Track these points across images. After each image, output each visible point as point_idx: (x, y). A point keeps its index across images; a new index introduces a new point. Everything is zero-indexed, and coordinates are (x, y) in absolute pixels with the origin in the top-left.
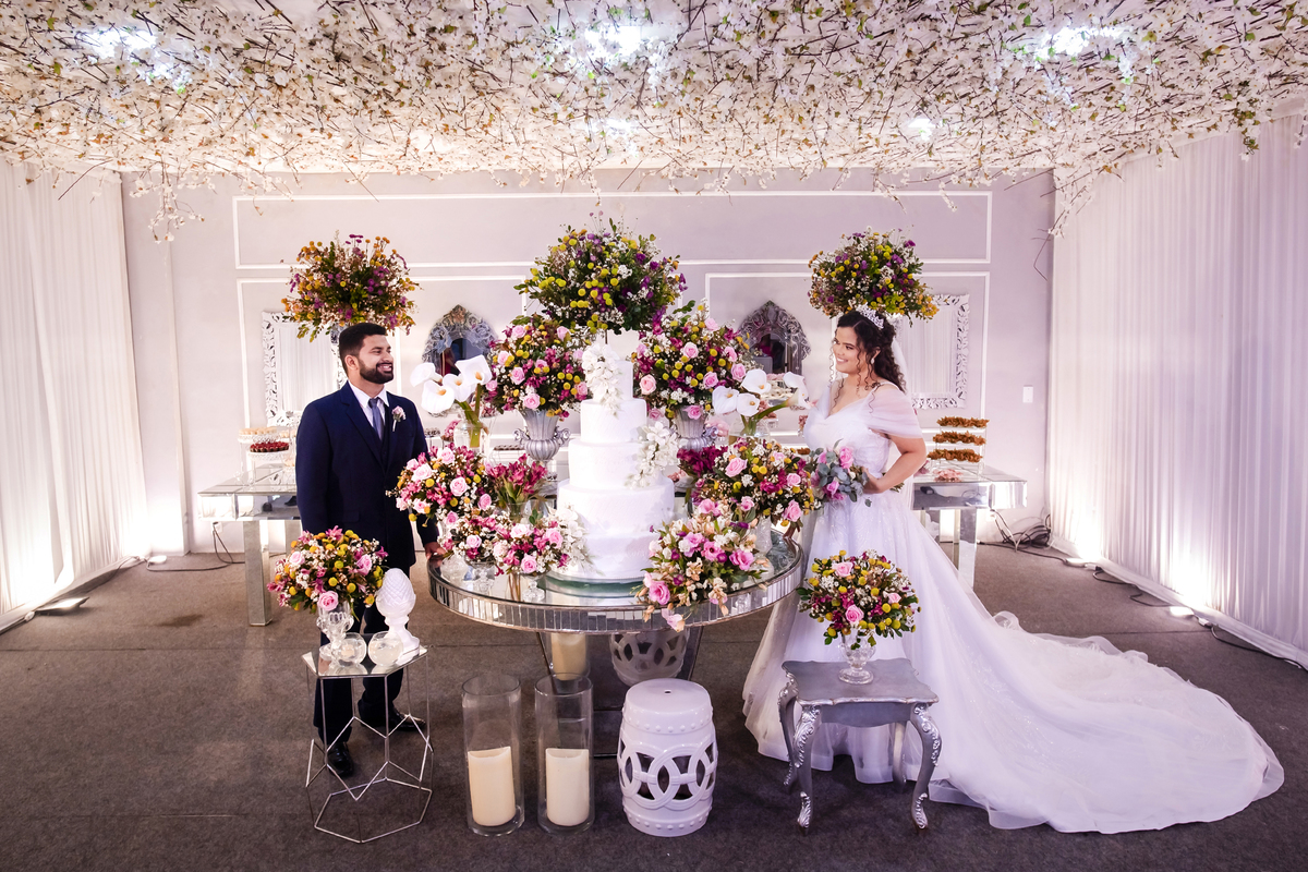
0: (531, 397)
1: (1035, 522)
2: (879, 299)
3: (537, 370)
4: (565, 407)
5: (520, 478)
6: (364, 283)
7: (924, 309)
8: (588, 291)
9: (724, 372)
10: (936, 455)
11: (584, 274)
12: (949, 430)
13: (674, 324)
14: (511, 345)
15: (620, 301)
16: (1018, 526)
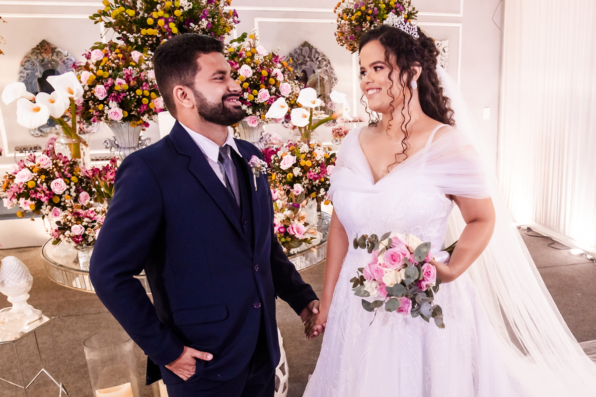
0: (114, 110)
3: (117, 88)
4: (145, 118)
5: (112, 177)
9: (274, 89)
11: (150, 6)
13: (232, 50)
14: (92, 66)
15: (183, 29)
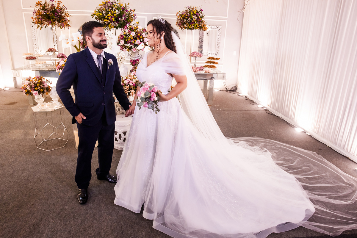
1: (234, 86)
2: (192, 25)
6: (54, 14)
7: (204, 28)
8: (108, 17)
9: (142, 40)
10: (205, 66)
11: (107, 13)
12: (210, 60)
15: (117, 20)
16: (230, 86)
